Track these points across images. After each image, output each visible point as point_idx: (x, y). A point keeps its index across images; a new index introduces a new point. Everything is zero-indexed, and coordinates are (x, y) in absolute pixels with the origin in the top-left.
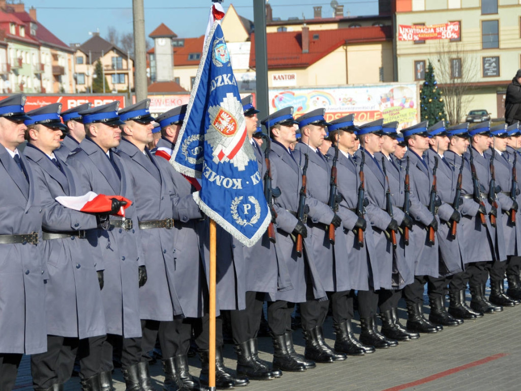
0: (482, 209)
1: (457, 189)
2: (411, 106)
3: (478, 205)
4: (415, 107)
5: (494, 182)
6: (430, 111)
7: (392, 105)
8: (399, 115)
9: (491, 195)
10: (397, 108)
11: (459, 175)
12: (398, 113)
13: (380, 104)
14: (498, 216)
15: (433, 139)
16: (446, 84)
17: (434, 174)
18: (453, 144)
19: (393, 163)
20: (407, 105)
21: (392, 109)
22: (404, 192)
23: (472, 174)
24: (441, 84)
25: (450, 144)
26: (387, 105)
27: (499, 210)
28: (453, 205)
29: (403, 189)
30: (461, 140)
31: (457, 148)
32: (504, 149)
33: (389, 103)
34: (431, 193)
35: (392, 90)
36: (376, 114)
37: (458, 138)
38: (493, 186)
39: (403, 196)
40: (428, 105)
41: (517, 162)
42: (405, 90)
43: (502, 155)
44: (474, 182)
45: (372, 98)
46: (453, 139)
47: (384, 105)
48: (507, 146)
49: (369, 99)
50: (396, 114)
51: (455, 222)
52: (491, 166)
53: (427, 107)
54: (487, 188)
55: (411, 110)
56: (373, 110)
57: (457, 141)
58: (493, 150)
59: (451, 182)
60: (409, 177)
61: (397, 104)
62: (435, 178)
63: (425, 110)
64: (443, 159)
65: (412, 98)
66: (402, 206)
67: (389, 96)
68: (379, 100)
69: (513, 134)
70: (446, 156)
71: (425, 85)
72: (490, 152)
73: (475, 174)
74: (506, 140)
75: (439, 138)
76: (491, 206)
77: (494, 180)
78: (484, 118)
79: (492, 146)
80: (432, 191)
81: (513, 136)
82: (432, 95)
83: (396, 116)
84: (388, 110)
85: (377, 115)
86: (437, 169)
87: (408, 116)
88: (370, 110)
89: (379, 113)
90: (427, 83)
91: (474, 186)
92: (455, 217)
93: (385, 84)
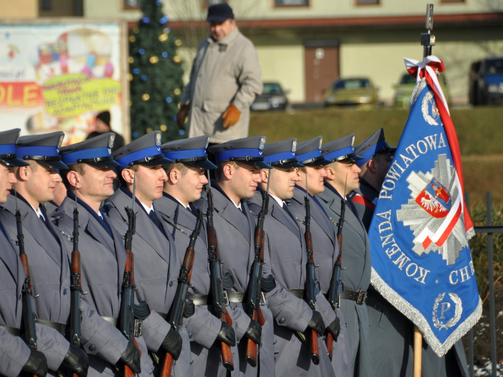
0: (226, 332)
1: (180, 282)
2: (109, 74)
3: (218, 322)
4: (117, 75)
5: (261, 267)
6: (153, 84)
7: (65, 70)
8: (79, 93)
9: (253, 294)
10: (76, 77)
11: (188, 250)
12: (79, 89)
13: (37, 67)
14: (263, 340)
15: (131, 171)
16: (191, 21)
17: (128, 247)
18: (174, 181)
19: (47, 223)
20: (99, 71)
21: (64, 78)
22: (69, 291)
23: (209, 249)
24: (180, 22)
25: (167, 183)
26: (52, 71)
27: (267, 327)
28: (168, 317)
29: (67, 282)
30: (191, 173)
31: (182, 190)
32: (290, 195)
33: (57, 66)
34: (123, 288)
35: (64, 37)
36: (27, 89)
37: (186, 168)
38: (257, 274)
39: (67, 299)
40: (149, 70)
41: (312, 221)
42: (94, 38)
43: (285, 207)
44: (212, 268)
45: (18, 52)
46: (175, 169)
47: (46, 69)
48: (296, 186)
49: (11, 54)
50: (72, 91)
51: (168, 355)
52: (258, 232)
53: (146, 73)
54: (245, 278)
55: (108, 83)
56: (21, 79)
57: (183, 174)
58: (266, 197)
59: (165, 266)
60: (79, 256)
61: (75, 67)
62: (131, 257)
63: (142, 81)
64: (153, 216)
65: (109, 56)
66: (64, 320)
67: (57, 49)
68: (35, 57)
69: (310, 161)
70: (158, 209)
71: (141, 24)
72: (258, 200)
73: (216, 249)
74: (294, 174)
75: (143, 169)
76: (249, 320)
77: (262, 261)
78: (276, 101)
79: (265, 186)
80: (124, 284)
81: (309, 165)
82: (157, 48)
83: (74, 95)
84: (55, 81)
85: (31, 92)
86: (135, 237)
87: (101, 97)
88: (12, 79)
89: (34, 87)
90: (146, 21)
91: (212, 277)
92: (171, 345)
93: (47, 20)
